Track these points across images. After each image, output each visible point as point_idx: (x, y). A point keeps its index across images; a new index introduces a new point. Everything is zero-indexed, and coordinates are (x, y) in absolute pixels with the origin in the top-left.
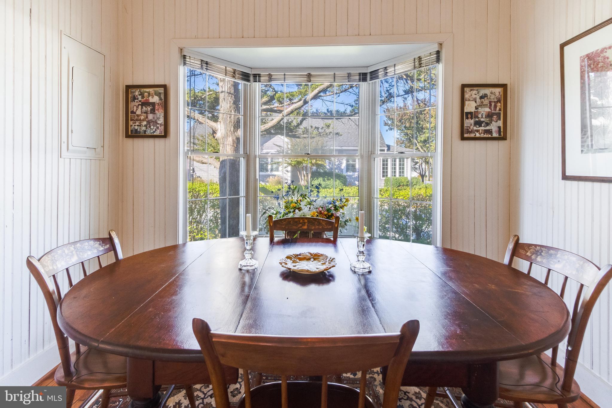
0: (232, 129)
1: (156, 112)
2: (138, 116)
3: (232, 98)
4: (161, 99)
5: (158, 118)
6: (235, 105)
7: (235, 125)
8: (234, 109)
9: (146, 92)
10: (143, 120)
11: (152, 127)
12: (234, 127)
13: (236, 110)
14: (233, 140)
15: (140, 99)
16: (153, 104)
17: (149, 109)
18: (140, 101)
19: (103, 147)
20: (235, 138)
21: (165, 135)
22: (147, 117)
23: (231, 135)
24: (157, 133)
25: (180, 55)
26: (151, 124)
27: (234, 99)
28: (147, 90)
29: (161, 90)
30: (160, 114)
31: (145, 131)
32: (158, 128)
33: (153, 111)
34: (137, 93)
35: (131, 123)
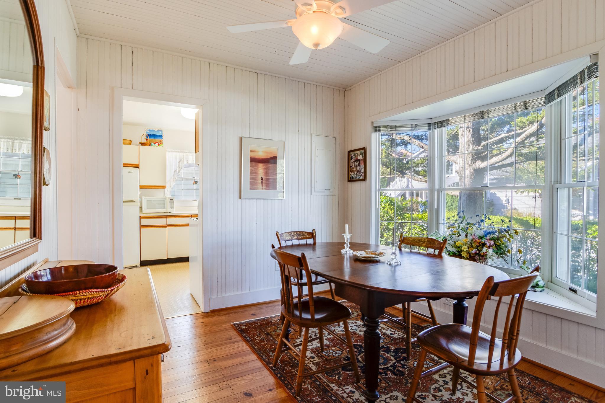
0: (470, 161)
1: (361, 165)
2: (353, 168)
3: (470, 132)
4: (363, 157)
5: (362, 169)
6: (473, 139)
7: (473, 158)
8: (472, 142)
9: (357, 153)
10: (355, 171)
11: (359, 175)
12: (471, 159)
13: (474, 143)
14: (471, 173)
15: (354, 158)
16: (359, 160)
17: (358, 163)
18: (354, 159)
19: (335, 188)
20: (472, 170)
21: (365, 179)
22: (357, 169)
23: (468, 168)
24: (361, 178)
25: (372, 127)
26: (359, 173)
27: (472, 132)
28: (357, 152)
29: (363, 151)
30: (362, 166)
31: (356, 177)
32: (361, 174)
33: (359, 165)
34: (353, 155)
35: (350, 173)
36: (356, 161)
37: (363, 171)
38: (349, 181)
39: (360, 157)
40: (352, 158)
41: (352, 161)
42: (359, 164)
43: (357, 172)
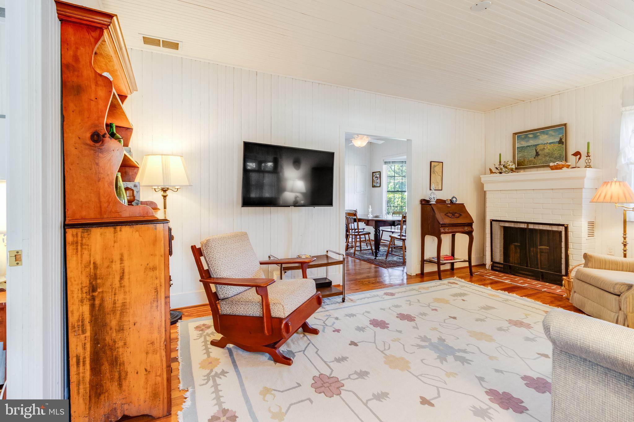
19: (366, 191)
21: (380, 186)
22: (376, 181)
24: (378, 186)
25: (383, 162)
28: (376, 173)
29: (379, 173)
31: (376, 185)
35: (373, 183)
36: (376, 177)
37: (379, 182)
38: (373, 187)
39: (378, 176)
40: (374, 176)
41: (374, 177)
42: (378, 179)
43: (377, 183)
